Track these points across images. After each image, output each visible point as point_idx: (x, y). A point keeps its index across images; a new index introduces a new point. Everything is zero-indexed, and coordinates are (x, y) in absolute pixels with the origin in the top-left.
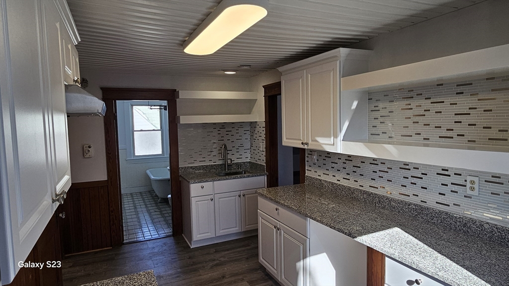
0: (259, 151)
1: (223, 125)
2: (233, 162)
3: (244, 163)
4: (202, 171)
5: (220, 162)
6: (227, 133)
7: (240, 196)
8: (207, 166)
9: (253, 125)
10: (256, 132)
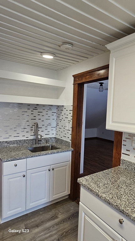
0: (64, 130)
1: (36, 107)
2: (42, 137)
3: (51, 138)
4: (15, 145)
5: (32, 138)
6: (39, 113)
7: (49, 170)
8: (20, 141)
9: (59, 108)
10: (63, 114)
